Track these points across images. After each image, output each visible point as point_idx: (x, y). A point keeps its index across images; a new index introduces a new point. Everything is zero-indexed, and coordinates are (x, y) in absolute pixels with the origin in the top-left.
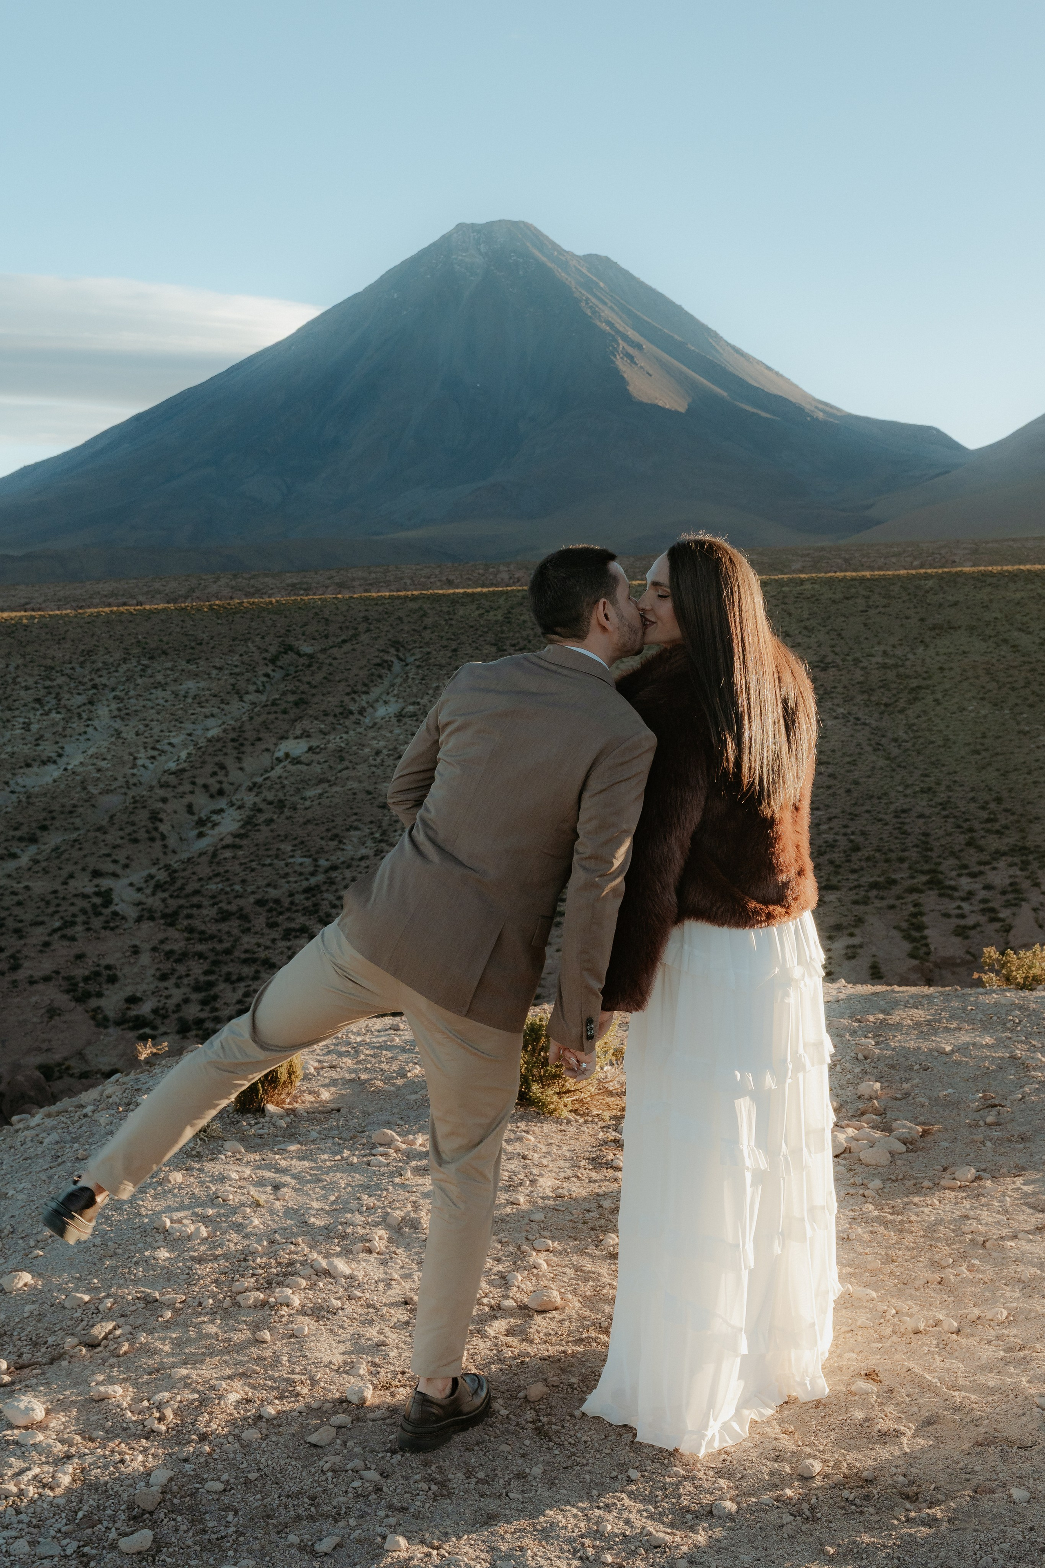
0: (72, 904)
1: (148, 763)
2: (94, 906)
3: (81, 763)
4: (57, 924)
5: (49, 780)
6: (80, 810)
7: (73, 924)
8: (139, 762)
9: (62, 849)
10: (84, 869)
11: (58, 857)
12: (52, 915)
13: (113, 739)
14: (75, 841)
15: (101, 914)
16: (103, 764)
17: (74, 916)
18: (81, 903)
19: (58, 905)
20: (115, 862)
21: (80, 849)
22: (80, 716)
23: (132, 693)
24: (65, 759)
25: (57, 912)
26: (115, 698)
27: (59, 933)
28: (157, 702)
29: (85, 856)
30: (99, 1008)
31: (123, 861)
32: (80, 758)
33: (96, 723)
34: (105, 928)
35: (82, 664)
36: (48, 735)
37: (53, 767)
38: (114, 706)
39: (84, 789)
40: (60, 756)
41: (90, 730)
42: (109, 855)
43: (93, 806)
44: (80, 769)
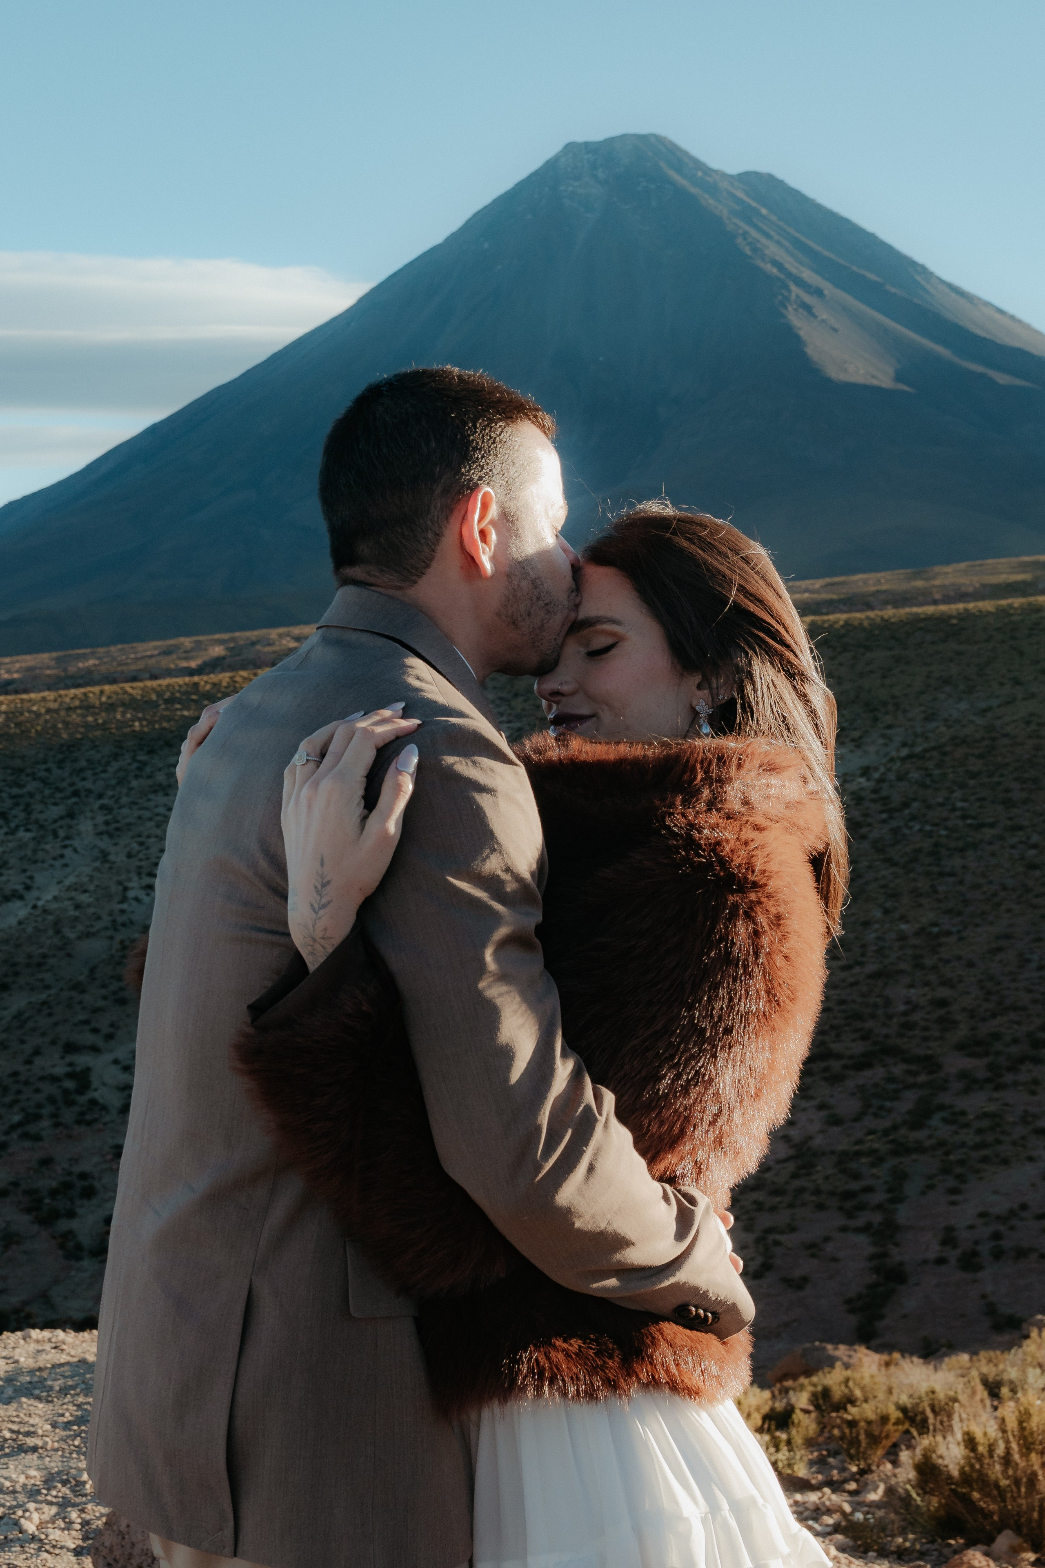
0: (37, 1091)
1: (141, 894)
2: (66, 1092)
3: (55, 898)
4: (17, 1118)
5: (12, 921)
6: (52, 961)
7: (37, 1117)
8: (131, 894)
9: (27, 1015)
10: (53, 1042)
11: (21, 1027)
12: (11, 1105)
13: (97, 864)
14: (44, 1003)
15: (73, 1103)
16: (84, 898)
17: (39, 1106)
18: (48, 1089)
19: (19, 1092)
20: (95, 1031)
21: (50, 1015)
22: (55, 835)
23: (124, 800)
24: (35, 893)
25: (16, 1102)
26: (102, 807)
27: (20, 1131)
28: (157, 810)
29: (56, 1024)
30: (69, 1235)
31: (106, 1030)
32: (54, 891)
33: (76, 843)
34: (79, 1122)
35: (60, 764)
36: (13, 861)
37: (18, 904)
38: (100, 818)
39: (58, 932)
40: (28, 888)
41: (68, 852)
42: (86, 1022)
43: (69, 955)
44: (53, 906)
